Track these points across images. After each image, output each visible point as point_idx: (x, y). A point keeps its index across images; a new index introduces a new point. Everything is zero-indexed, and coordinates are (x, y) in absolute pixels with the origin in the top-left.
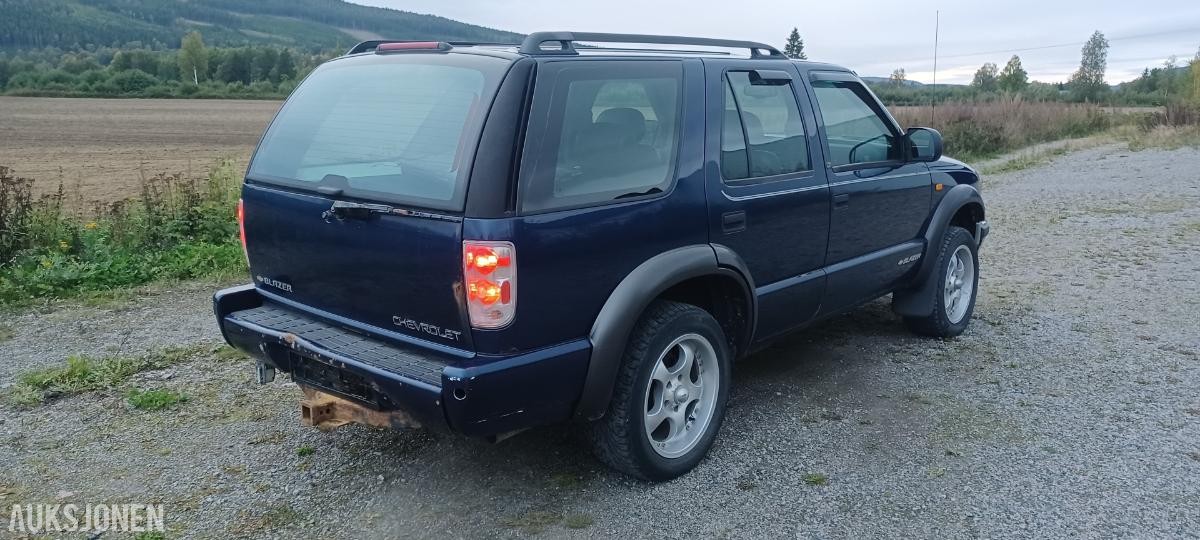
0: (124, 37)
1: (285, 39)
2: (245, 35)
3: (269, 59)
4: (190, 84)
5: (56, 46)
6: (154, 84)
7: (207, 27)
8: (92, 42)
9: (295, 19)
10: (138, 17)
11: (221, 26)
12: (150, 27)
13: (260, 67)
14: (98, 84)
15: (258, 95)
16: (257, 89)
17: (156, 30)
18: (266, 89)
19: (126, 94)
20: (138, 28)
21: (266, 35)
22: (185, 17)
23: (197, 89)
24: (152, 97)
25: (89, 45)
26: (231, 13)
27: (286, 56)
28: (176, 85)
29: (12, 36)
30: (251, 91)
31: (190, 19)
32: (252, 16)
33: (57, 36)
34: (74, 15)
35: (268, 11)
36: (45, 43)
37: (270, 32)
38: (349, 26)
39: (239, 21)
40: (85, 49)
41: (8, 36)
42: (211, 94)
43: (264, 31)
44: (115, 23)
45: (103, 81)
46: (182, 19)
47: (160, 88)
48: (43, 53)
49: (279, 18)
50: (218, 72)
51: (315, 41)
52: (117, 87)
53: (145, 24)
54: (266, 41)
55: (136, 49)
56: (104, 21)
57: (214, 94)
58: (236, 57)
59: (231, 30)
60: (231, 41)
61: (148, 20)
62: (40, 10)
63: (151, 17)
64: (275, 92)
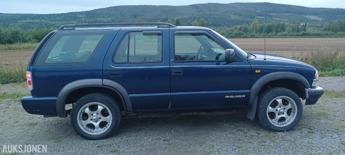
0: (241, 22)
1: (286, 20)
2: (274, 20)
3: (278, 26)
4: (253, 34)
5: (226, 26)
6: (244, 34)
7: (264, 18)
8: (234, 24)
9: (289, 14)
10: (246, 17)
11: (267, 18)
12: (249, 19)
13: (275, 28)
14: (230, 35)
15: (271, 37)
16: (271, 35)
17: (250, 20)
18: (274, 35)
19: (236, 37)
20: (246, 20)
21: (280, 19)
22: (258, 16)
23: (254, 35)
24: (243, 38)
25: (234, 25)
26: (271, 14)
27: (283, 25)
28: (249, 35)
29: (218, 25)
30: (269, 35)
31: (259, 16)
32: (276, 14)
33: (227, 23)
34: (231, 18)
35: (281, 12)
36: (224, 25)
37: (281, 18)
38: (307, 14)
39: (273, 16)
40: (233, 26)
41: (217, 24)
42: (258, 37)
43: (279, 18)
44: (241, 19)
45: (232, 34)
46: (257, 16)
47: (245, 35)
48: (223, 28)
49: (284, 14)
50: (263, 31)
51: (295, 20)
52: (235, 35)
53: (247, 18)
54: (279, 21)
55: (244, 25)
56: (238, 19)
57: (259, 36)
58: (269, 26)
59: (270, 19)
60: (270, 22)
61: (248, 17)
62: (224, 17)
63: (249, 17)
64: (276, 35)
